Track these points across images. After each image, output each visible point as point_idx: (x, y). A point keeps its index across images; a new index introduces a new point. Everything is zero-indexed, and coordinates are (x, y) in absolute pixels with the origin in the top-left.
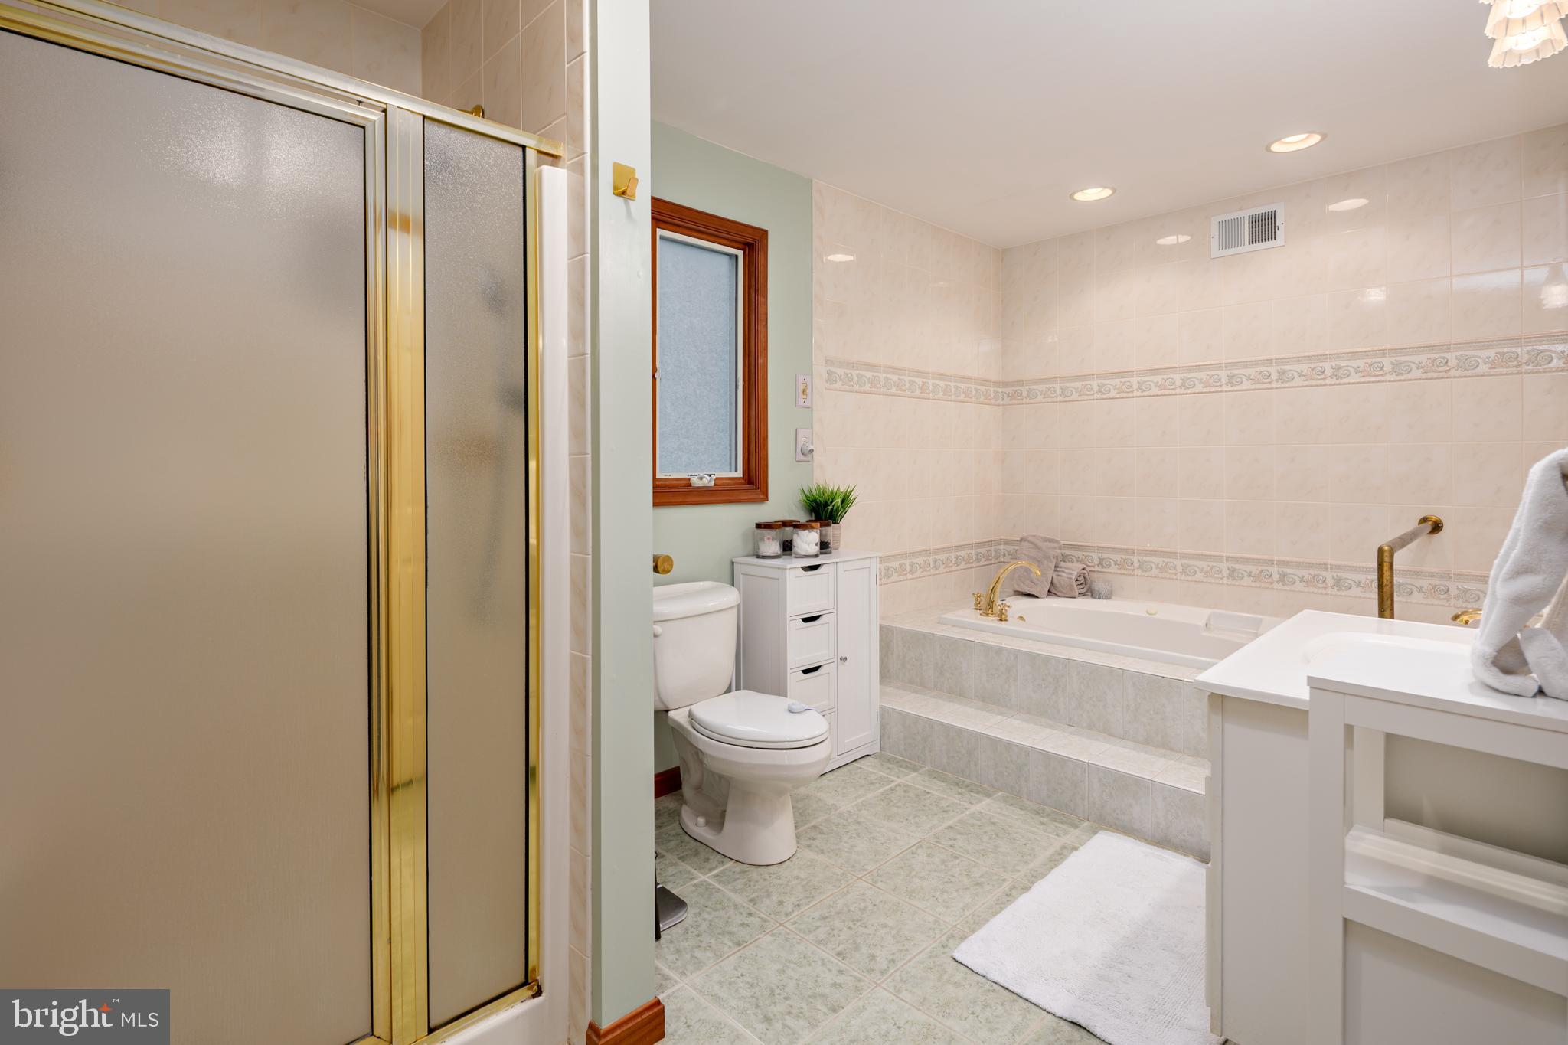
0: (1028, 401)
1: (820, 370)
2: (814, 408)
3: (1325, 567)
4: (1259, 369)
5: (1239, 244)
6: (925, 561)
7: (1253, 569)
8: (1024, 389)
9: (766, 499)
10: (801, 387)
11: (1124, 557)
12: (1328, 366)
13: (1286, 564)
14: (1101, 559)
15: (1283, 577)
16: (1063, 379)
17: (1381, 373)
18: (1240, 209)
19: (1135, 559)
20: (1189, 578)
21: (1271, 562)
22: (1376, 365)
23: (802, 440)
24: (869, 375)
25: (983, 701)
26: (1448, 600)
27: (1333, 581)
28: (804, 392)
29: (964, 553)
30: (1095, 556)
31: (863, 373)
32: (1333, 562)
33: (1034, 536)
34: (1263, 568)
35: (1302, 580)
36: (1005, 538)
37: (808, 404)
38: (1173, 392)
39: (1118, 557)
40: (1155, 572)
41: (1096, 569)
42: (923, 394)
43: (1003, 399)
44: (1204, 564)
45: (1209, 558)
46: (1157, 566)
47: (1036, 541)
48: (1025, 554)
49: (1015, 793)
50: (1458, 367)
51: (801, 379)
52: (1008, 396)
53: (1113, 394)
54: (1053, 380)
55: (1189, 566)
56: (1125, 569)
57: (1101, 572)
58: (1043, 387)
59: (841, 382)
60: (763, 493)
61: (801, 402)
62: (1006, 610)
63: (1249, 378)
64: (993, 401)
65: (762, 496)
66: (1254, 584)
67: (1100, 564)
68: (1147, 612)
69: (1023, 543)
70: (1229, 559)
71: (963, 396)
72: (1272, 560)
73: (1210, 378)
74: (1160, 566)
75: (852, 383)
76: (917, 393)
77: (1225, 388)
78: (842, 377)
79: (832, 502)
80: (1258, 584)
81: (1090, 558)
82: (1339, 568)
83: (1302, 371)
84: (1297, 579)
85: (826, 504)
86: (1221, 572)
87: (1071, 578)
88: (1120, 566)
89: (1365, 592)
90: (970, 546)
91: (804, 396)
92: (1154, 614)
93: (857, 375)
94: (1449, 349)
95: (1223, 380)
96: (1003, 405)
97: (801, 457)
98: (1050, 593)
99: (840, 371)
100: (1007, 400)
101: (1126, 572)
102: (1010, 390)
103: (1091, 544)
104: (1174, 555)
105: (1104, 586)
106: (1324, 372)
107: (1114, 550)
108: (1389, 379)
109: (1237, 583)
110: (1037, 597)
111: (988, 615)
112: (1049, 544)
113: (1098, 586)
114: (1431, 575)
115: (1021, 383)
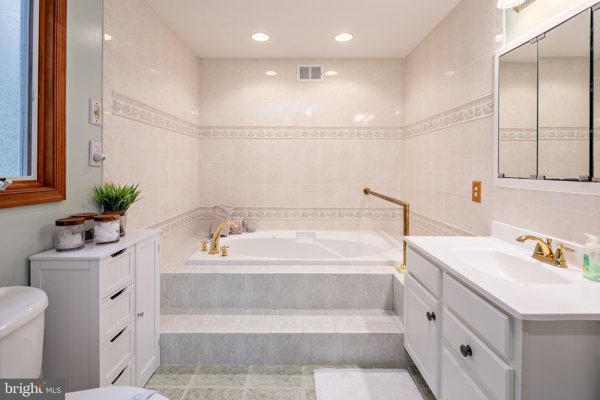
0: (213, 137)
1: (108, 99)
2: (104, 127)
3: (335, 209)
4: (314, 131)
5: (308, 78)
6: (168, 226)
7: (311, 212)
8: (211, 131)
9: (64, 198)
10: (94, 109)
11: (260, 211)
12: (337, 131)
13: (323, 209)
14: (249, 213)
15: (322, 214)
16: (232, 127)
17: (353, 135)
18: (308, 64)
19: (265, 212)
20: (287, 218)
21: (317, 209)
22: (352, 132)
23: (94, 151)
24: (140, 109)
25: (223, 307)
26: (371, 217)
27: (338, 214)
28: (96, 113)
29: (184, 218)
30: (247, 212)
31: (136, 107)
32: (338, 207)
33: (222, 205)
34: (315, 211)
35: (328, 215)
36: (200, 207)
37: (99, 122)
38: (281, 137)
39: (257, 212)
40: (273, 217)
41: (247, 218)
42: (167, 127)
43: (200, 135)
44: (293, 212)
45: (295, 209)
46: (274, 214)
47: (223, 208)
48: (218, 215)
49: (260, 363)
50: (375, 135)
51: (94, 103)
52: (203, 134)
53: (255, 136)
54: (227, 127)
55: (287, 213)
56: (260, 217)
57: (249, 219)
58: (221, 131)
59: (123, 111)
60: (61, 193)
61: (94, 120)
62: (226, 250)
63: (310, 134)
64: (196, 136)
65: (60, 196)
66: (311, 218)
67: (249, 216)
68: (273, 236)
69: (216, 209)
70: (302, 209)
71: (184, 131)
72: (318, 208)
73: (296, 132)
74: (275, 214)
75: (129, 113)
76: (165, 126)
77: (301, 137)
78: (123, 107)
79: (122, 197)
80: (313, 218)
81: (244, 213)
82: (340, 209)
83: (329, 133)
84: (326, 215)
85: (117, 199)
86: (299, 215)
87: (240, 225)
88: (258, 216)
89: (348, 217)
90: (187, 213)
91: (97, 117)
92: (275, 237)
93: (133, 108)
94: (372, 129)
95: (301, 134)
96: (200, 138)
97: (93, 163)
98: (230, 233)
99: (122, 103)
100: (202, 136)
101: (261, 218)
102: (203, 131)
103: (245, 207)
104: (281, 209)
105: (253, 226)
106: (336, 134)
107: (255, 209)
108: (355, 138)
109: (305, 219)
110: (225, 236)
111: (213, 254)
112: (229, 209)
113: (250, 227)
114: (367, 209)
115: (210, 128)
